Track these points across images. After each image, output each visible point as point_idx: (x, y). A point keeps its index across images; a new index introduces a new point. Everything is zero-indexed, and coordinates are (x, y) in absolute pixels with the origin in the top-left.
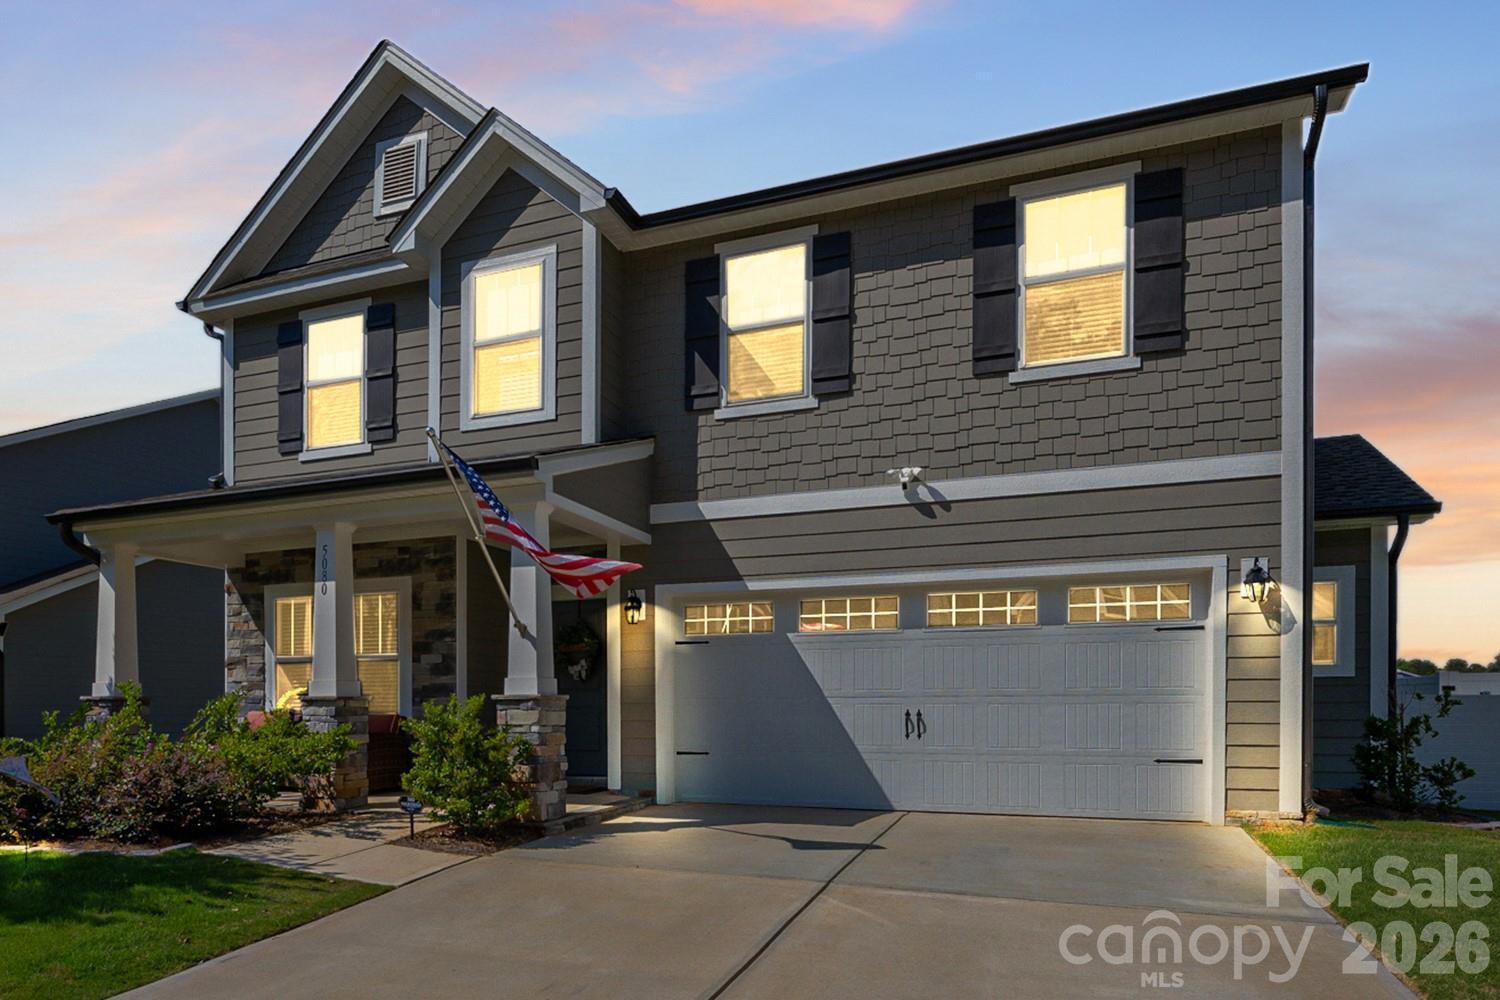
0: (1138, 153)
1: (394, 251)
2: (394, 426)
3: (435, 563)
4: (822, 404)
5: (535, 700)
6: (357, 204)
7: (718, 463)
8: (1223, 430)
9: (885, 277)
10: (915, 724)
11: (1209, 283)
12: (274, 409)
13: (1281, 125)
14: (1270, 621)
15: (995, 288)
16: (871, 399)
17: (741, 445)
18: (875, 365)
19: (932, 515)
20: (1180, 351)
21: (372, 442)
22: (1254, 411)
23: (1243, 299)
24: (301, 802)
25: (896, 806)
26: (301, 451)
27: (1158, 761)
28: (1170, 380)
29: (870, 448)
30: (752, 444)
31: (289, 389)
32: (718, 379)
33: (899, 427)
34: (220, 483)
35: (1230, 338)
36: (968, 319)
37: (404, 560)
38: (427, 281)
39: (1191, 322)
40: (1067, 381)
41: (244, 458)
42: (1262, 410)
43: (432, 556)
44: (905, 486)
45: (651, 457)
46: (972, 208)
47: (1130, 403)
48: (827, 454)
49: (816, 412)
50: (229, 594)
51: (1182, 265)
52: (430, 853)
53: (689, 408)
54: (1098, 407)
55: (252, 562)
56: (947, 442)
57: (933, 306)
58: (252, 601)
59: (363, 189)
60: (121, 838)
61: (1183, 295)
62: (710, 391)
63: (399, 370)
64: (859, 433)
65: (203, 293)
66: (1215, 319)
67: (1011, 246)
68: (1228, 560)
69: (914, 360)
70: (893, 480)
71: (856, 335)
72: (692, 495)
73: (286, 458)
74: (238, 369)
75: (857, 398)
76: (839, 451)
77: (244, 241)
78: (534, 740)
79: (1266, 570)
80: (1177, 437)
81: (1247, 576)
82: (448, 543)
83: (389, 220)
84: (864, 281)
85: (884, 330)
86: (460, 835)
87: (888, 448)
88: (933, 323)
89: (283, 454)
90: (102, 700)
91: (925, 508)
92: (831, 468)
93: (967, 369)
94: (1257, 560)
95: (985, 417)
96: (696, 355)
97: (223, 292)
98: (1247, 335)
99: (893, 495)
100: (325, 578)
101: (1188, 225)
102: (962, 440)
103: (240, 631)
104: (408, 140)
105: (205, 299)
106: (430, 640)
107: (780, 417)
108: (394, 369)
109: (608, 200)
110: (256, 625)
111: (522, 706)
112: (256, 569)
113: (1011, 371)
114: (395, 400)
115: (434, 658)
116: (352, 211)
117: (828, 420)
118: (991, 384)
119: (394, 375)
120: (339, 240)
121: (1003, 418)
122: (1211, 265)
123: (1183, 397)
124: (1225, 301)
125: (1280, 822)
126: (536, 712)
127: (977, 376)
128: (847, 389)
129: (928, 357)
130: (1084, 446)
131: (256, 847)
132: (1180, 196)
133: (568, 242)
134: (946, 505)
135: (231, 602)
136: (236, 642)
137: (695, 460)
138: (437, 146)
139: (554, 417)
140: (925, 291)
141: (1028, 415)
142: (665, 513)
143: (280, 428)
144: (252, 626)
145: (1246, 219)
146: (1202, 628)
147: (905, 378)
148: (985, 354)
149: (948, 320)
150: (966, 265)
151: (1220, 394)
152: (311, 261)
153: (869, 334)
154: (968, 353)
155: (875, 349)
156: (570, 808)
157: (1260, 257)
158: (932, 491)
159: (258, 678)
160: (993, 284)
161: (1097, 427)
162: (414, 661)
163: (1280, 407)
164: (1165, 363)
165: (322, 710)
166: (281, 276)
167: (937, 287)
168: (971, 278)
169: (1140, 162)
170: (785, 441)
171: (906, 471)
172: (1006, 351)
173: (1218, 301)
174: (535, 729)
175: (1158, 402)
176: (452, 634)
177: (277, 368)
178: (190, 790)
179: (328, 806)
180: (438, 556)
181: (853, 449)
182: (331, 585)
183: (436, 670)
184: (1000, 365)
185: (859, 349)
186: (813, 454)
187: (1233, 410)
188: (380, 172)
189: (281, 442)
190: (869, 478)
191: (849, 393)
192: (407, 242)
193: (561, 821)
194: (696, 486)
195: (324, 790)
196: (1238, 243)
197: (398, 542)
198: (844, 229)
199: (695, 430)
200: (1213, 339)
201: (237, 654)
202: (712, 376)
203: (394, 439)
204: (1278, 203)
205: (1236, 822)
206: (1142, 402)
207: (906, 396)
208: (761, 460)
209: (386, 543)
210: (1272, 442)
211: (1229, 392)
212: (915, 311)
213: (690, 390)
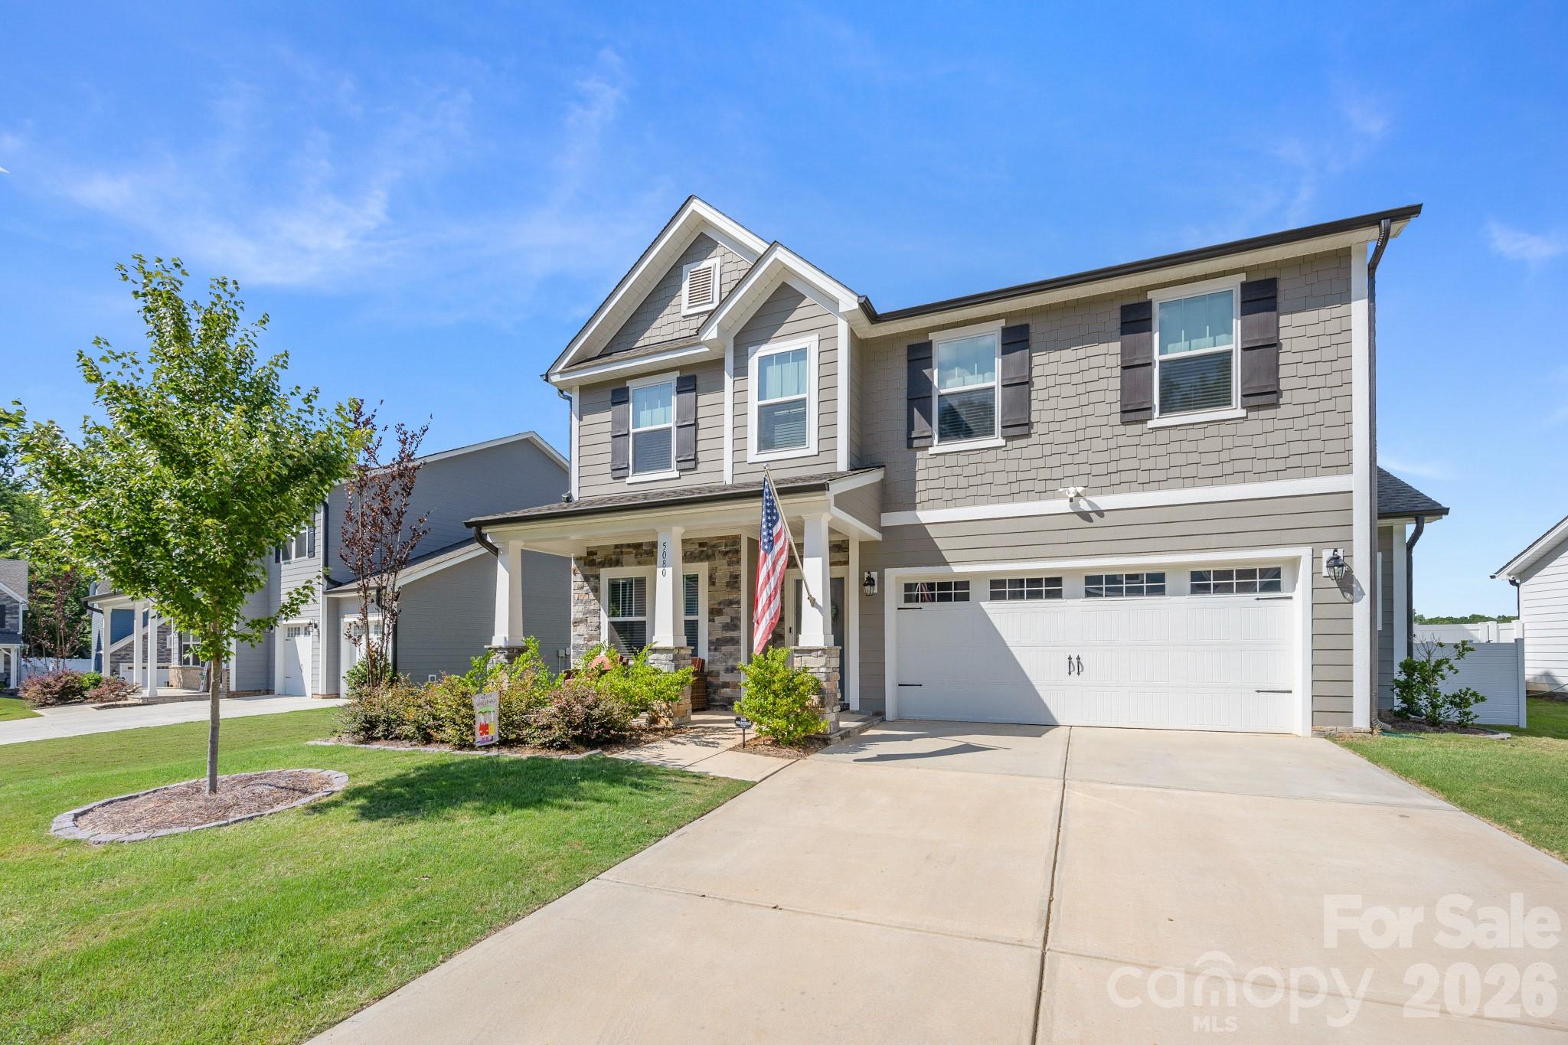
0: (1243, 268)
1: (702, 340)
2: (695, 459)
3: (726, 553)
4: (1008, 443)
5: (823, 650)
6: (669, 307)
7: (930, 484)
8: (1308, 460)
9: (1055, 356)
10: (1075, 665)
11: (1297, 357)
12: (608, 448)
13: (1350, 248)
14: (1345, 593)
15: (1136, 362)
16: (1044, 439)
17: (948, 472)
18: (1047, 416)
19: (1090, 520)
20: (1275, 405)
21: (681, 470)
22: (1331, 447)
23: (1324, 368)
24: (647, 719)
25: (1060, 722)
26: (628, 476)
27: (1258, 691)
28: (1268, 426)
29: (1044, 474)
30: (957, 471)
31: (619, 434)
32: (931, 426)
33: (1066, 459)
34: (569, 500)
35: (1313, 396)
36: (1116, 384)
37: (703, 551)
38: (723, 359)
39: (1284, 385)
40: (1192, 427)
41: (585, 481)
42: (1338, 446)
43: (723, 548)
44: (1071, 500)
45: (882, 480)
46: (1120, 307)
47: (1238, 442)
48: (1012, 477)
49: (1003, 449)
50: (575, 574)
51: (1275, 345)
52: (763, 757)
53: (910, 446)
54: (1214, 444)
55: (591, 553)
56: (1102, 469)
57: (1092, 375)
58: (592, 579)
59: (673, 296)
60: (549, 745)
61: (1278, 366)
62: (926, 434)
63: (699, 421)
64: (1036, 463)
65: (560, 368)
66: (1302, 383)
67: (1148, 333)
68: (1313, 550)
69: (1077, 412)
70: (1063, 496)
71: (1034, 395)
72: (913, 506)
73: (617, 481)
74: (582, 420)
75: (1034, 439)
76: (1021, 476)
77: (589, 333)
78: (822, 677)
79: (1342, 558)
80: (1273, 465)
81: (1328, 562)
82: (735, 540)
83: (692, 318)
84: (1038, 359)
85: (1054, 392)
86: (776, 743)
87: (1057, 473)
88: (1091, 387)
89: (614, 478)
90: (500, 648)
91: (1085, 516)
92: (1015, 488)
93: (1116, 419)
94: (1336, 550)
95: (1131, 451)
96: (915, 409)
97: (574, 367)
98: (1326, 393)
99: (1064, 506)
100: (664, 565)
101: (1281, 317)
102: (1112, 467)
103: (582, 600)
104: (705, 264)
105: (561, 373)
106: (722, 607)
107: (978, 452)
108: (696, 419)
109: (860, 304)
110: (594, 596)
111: (813, 654)
112: (595, 557)
113: (1149, 420)
114: (696, 441)
115: (725, 619)
116: (666, 312)
117: (1012, 455)
118: (1136, 429)
119: (696, 424)
120: (657, 332)
121: (1143, 452)
122: (1298, 345)
123: (1279, 437)
124: (1310, 370)
125: (1353, 735)
126: (824, 658)
127: (1123, 423)
128: (1027, 433)
129: (1087, 410)
130: (1203, 471)
131: (641, 753)
132: (1275, 297)
133: (827, 333)
134: (1100, 513)
135: (577, 580)
136: (580, 607)
137: (914, 481)
138: (727, 267)
139: (817, 453)
140: (1084, 364)
141: (1162, 450)
142: (894, 519)
143: (612, 460)
144: (591, 596)
145: (1325, 313)
146: (1291, 598)
147: (1070, 425)
148: (1129, 408)
149: (1102, 384)
150: (1116, 347)
151: (1306, 435)
152: (636, 346)
153: (1043, 395)
154: (1117, 407)
155: (1047, 405)
156: (842, 724)
157: (1335, 339)
158: (1090, 503)
159: (595, 633)
160: (1136, 359)
161: (1213, 458)
162: (710, 621)
163: (1351, 443)
164: (1263, 414)
165: (663, 656)
166: (615, 357)
167: (1094, 362)
168: (1119, 355)
169: (1244, 274)
170: (981, 469)
171: (1072, 489)
172: (1145, 406)
173: (1303, 370)
174: (823, 670)
175: (1259, 441)
176: (738, 603)
177: (610, 420)
178: (596, 712)
179: (667, 723)
180: (728, 549)
181: (1032, 474)
182: (669, 570)
183: (726, 627)
184: (1141, 415)
185: (1035, 405)
186: (1001, 478)
187: (1317, 446)
188: (686, 286)
189: (613, 470)
190: (1042, 494)
191: (1028, 435)
192: (712, 333)
193: (838, 734)
194: (915, 500)
195: (664, 711)
196: (1319, 329)
197: (699, 539)
198: (1023, 322)
199: (914, 461)
200: (1300, 396)
201: (580, 616)
202: (927, 424)
203: (695, 468)
204: (1349, 301)
205: (1320, 734)
206: (1247, 441)
207: (1070, 437)
208: (963, 482)
209: (690, 539)
210: (1347, 467)
211: (1314, 433)
212: (1076, 379)
213: (911, 434)
